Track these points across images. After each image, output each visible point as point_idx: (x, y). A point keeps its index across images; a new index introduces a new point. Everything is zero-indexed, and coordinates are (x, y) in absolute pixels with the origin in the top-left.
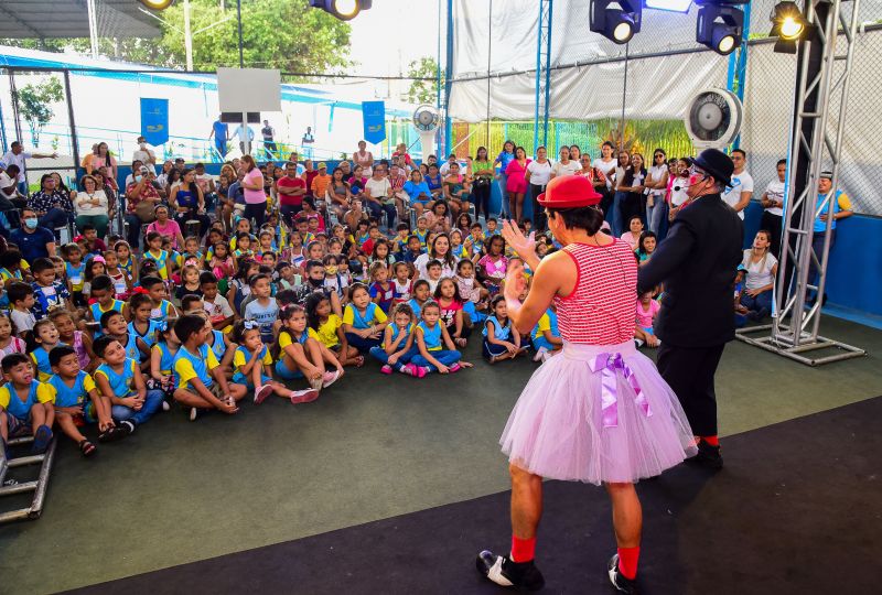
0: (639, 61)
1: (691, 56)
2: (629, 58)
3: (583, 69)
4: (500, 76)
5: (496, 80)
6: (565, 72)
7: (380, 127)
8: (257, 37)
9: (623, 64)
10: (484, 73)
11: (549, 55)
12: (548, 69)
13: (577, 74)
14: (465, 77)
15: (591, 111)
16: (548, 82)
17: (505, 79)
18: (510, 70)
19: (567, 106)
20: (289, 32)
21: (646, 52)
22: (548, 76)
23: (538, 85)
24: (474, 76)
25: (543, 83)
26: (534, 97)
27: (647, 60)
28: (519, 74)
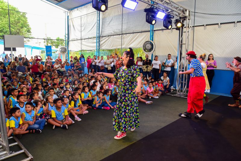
0: (125, 35)
1: (139, 33)
2: (122, 34)
3: (109, 37)
4: (84, 39)
5: (83, 40)
6: (104, 38)
7: (50, 53)
8: (3, 29)
9: (121, 36)
10: (80, 38)
11: (99, 34)
12: (99, 37)
13: (107, 38)
14: (73, 40)
15: (112, 47)
16: (99, 40)
17: (86, 40)
18: (88, 38)
19: (105, 46)
20: (13, 28)
21: (127, 33)
22: (99, 39)
23: (97, 41)
24: (76, 39)
25: (98, 41)
26: (96, 44)
27: (127, 34)
28: (90, 38)
